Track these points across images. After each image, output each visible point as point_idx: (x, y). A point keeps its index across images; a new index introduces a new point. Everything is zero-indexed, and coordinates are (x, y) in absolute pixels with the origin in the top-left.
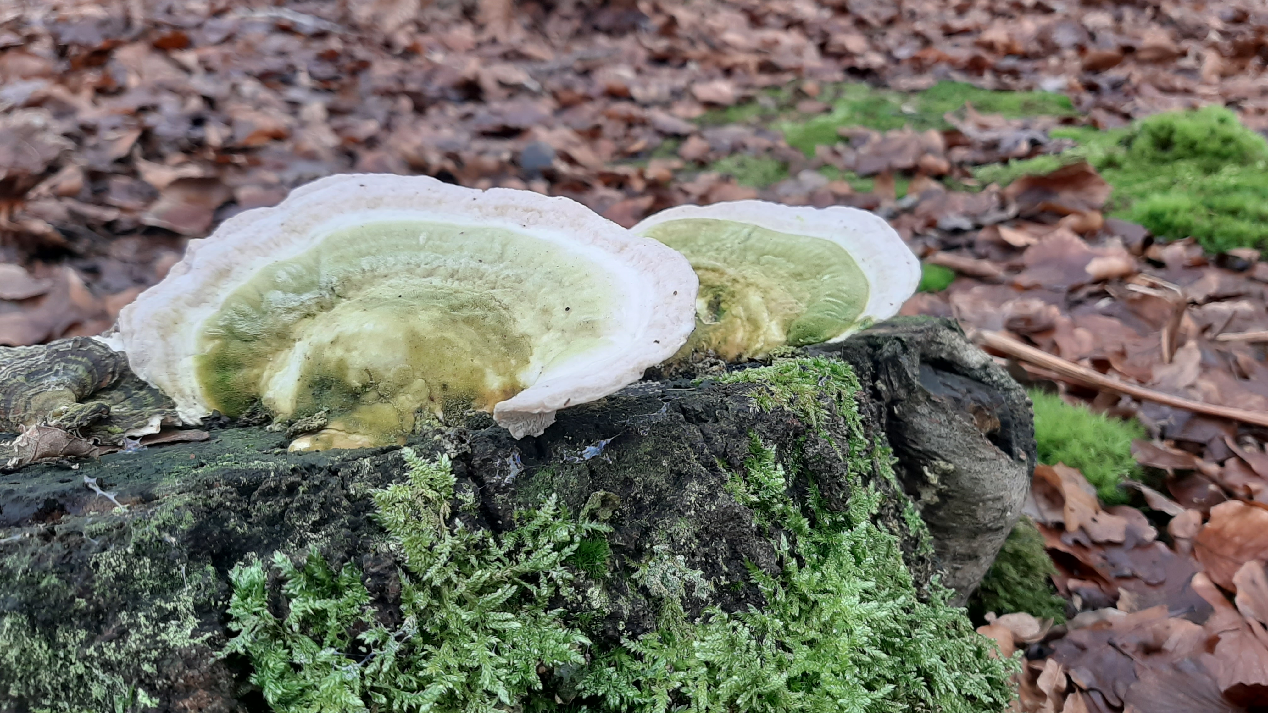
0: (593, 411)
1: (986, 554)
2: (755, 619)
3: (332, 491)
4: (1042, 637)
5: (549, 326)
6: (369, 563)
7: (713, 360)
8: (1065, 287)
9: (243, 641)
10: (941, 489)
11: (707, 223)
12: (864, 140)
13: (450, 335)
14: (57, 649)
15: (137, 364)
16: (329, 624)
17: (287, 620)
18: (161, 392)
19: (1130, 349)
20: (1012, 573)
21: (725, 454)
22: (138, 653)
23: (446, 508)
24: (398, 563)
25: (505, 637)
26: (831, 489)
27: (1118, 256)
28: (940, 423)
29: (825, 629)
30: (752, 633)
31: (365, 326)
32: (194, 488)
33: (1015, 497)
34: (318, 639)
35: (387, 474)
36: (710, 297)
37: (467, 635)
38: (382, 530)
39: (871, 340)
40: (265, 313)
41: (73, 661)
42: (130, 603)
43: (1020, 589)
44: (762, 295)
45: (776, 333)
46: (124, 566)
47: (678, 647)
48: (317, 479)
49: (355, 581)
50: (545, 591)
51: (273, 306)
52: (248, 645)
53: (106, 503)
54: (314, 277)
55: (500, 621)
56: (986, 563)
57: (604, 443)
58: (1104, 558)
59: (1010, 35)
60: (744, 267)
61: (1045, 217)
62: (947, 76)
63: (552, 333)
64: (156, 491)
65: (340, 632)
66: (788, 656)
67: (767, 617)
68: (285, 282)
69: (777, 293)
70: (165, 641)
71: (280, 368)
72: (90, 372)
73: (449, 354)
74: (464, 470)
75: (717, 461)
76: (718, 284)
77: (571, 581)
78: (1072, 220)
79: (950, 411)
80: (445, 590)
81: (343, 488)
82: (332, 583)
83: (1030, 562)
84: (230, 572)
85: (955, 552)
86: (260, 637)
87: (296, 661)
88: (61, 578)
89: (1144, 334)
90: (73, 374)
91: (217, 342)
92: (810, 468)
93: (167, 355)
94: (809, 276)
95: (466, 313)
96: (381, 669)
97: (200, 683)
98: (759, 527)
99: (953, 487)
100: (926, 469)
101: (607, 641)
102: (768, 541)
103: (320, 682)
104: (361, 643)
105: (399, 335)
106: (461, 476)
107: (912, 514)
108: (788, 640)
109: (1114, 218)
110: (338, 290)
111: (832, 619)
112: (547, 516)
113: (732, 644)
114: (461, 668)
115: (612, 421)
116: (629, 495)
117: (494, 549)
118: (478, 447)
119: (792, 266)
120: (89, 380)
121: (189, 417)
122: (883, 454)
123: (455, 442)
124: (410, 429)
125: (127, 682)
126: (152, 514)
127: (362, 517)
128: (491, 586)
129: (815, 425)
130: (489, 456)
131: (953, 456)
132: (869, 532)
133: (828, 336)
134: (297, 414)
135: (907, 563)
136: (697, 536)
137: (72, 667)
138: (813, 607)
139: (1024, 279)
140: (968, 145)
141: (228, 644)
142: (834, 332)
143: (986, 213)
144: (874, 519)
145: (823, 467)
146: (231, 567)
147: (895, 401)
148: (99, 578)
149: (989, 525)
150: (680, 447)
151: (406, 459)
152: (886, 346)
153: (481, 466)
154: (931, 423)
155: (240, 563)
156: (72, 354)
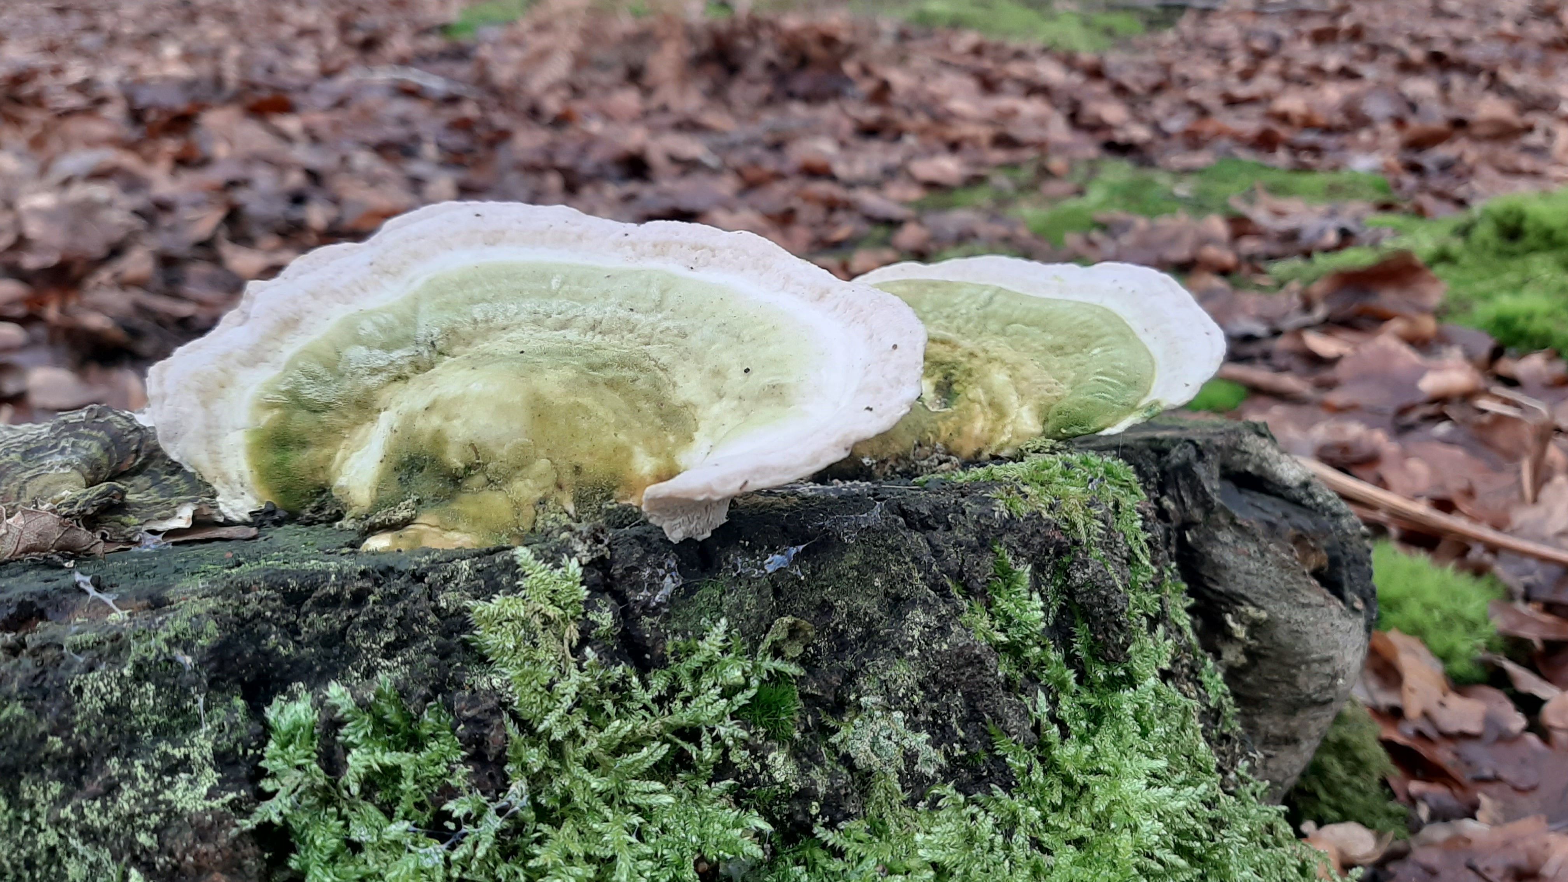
0: (780, 510)
1: (1309, 738)
2: (1002, 806)
3: (415, 603)
4: (1377, 857)
5: (722, 393)
6: (463, 704)
7: (943, 457)
8: (1391, 409)
9: (280, 806)
10: (1249, 646)
11: (934, 285)
12: (1125, 227)
13: (587, 401)
14: (21, 810)
15: (168, 439)
16: (403, 786)
17: (343, 779)
18: (198, 477)
19: (1481, 488)
20: (1337, 770)
21: (960, 574)
22: (131, 816)
23: (572, 632)
24: (504, 705)
25: (651, 816)
26: (1106, 630)
27: (1460, 369)
28: (1249, 555)
29: (1100, 822)
30: (997, 825)
31: (472, 387)
32: (223, 591)
33: (1348, 659)
34: (387, 808)
35: (492, 582)
36: (938, 376)
37: (598, 812)
38: (483, 660)
39: (1154, 444)
40: (342, 375)
41: (43, 827)
42: (124, 746)
43: (1347, 792)
44: (1009, 372)
45: (1029, 422)
46: (117, 694)
47: (894, 841)
48: (396, 585)
49: (440, 729)
50: (709, 754)
51: (353, 365)
52: (286, 811)
53: (100, 608)
54: (410, 331)
55: (645, 793)
56: (1307, 751)
57: (793, 551)
58: (1457, 754)
59: (1308, 105)
60: (984, 338)
61: (1363, 322)
62: (1228, 154)
63: (724, 402)
64: (170, 594)
65: (418, 800)
66: (1047, 860)
67: (1018, 803)
68: (370, 335)
69: (1030, 369)
70: (171, 802)
71: (358, 447)
72: (107, 450)
73: (584, 425)
74: (599, 581)
75: (950, 584)
76: (949, 359)
77: (745, 741)
78: (1397, 325)
79: (1262, 539)
80: (569, 747)
81: (430, 598)
82: (409, 731)
83: (1361, 755)
84: (267, 709)
85: (1267, 733)
86: (305, 802)
87: (354, 837)
88: (28, 708)
89: (1498, 469)
90: (84, 452)
91: (276, 412)
92: (1078, 600)
93: (209, 427)
94: (1073, 349)
95: (610, 374)
96: (475, 854)
97: (216, 864)
98: (1007, 679)
99: (1266, 643)
100: (1229, 618)
101: (794, 829)
102: (1020, 699)
103: (387, 869)
104: (448, 815)
105: (518, 399)
106: (596, 589)
107: (1212, 677)
108: (1046, 838)
109: (1452, 325)
110: (440, 345)
111: (1109, 810)
112: (713, 648)
113: (970, 839)
114: (589, 858)
115: (805, 521)
116: (827, 625)
117: (638, 692)
118: (620, 551)
119: (1050, 337)
120: (105, 461)
121: (233, 510)
122: (1174, 592)
123: (588, 542)
124: (529, 527)
125: (116, 857)
126: (161, 623)
127: (456, 639)
128: (633, 743)
129: (1084, 539)
130: (635, 564)
131: (1267, 599)
132: (1158, 694)
133: (1100, 425)
134: (377, 506)
135: (1208, 740)
136: (922, 686)
137: (41, 835)
138: (1080, 793)
139: (1337, 397)
140: (1260, 234)
141: (258, 809)
142: (1109, 420)
143: (1285, 315)
144: (1165, 676)
145: (1096, 600)
146: (269, 703)
147: (1187, 524)
148: (83, 709)
149: (1314, 697)
150: (898, 561)
151: (519, 562)
152: (1174, 451)
153: (623, 577)
154: (1237, 554)
155: (282, 697)
156: (85, 427)
